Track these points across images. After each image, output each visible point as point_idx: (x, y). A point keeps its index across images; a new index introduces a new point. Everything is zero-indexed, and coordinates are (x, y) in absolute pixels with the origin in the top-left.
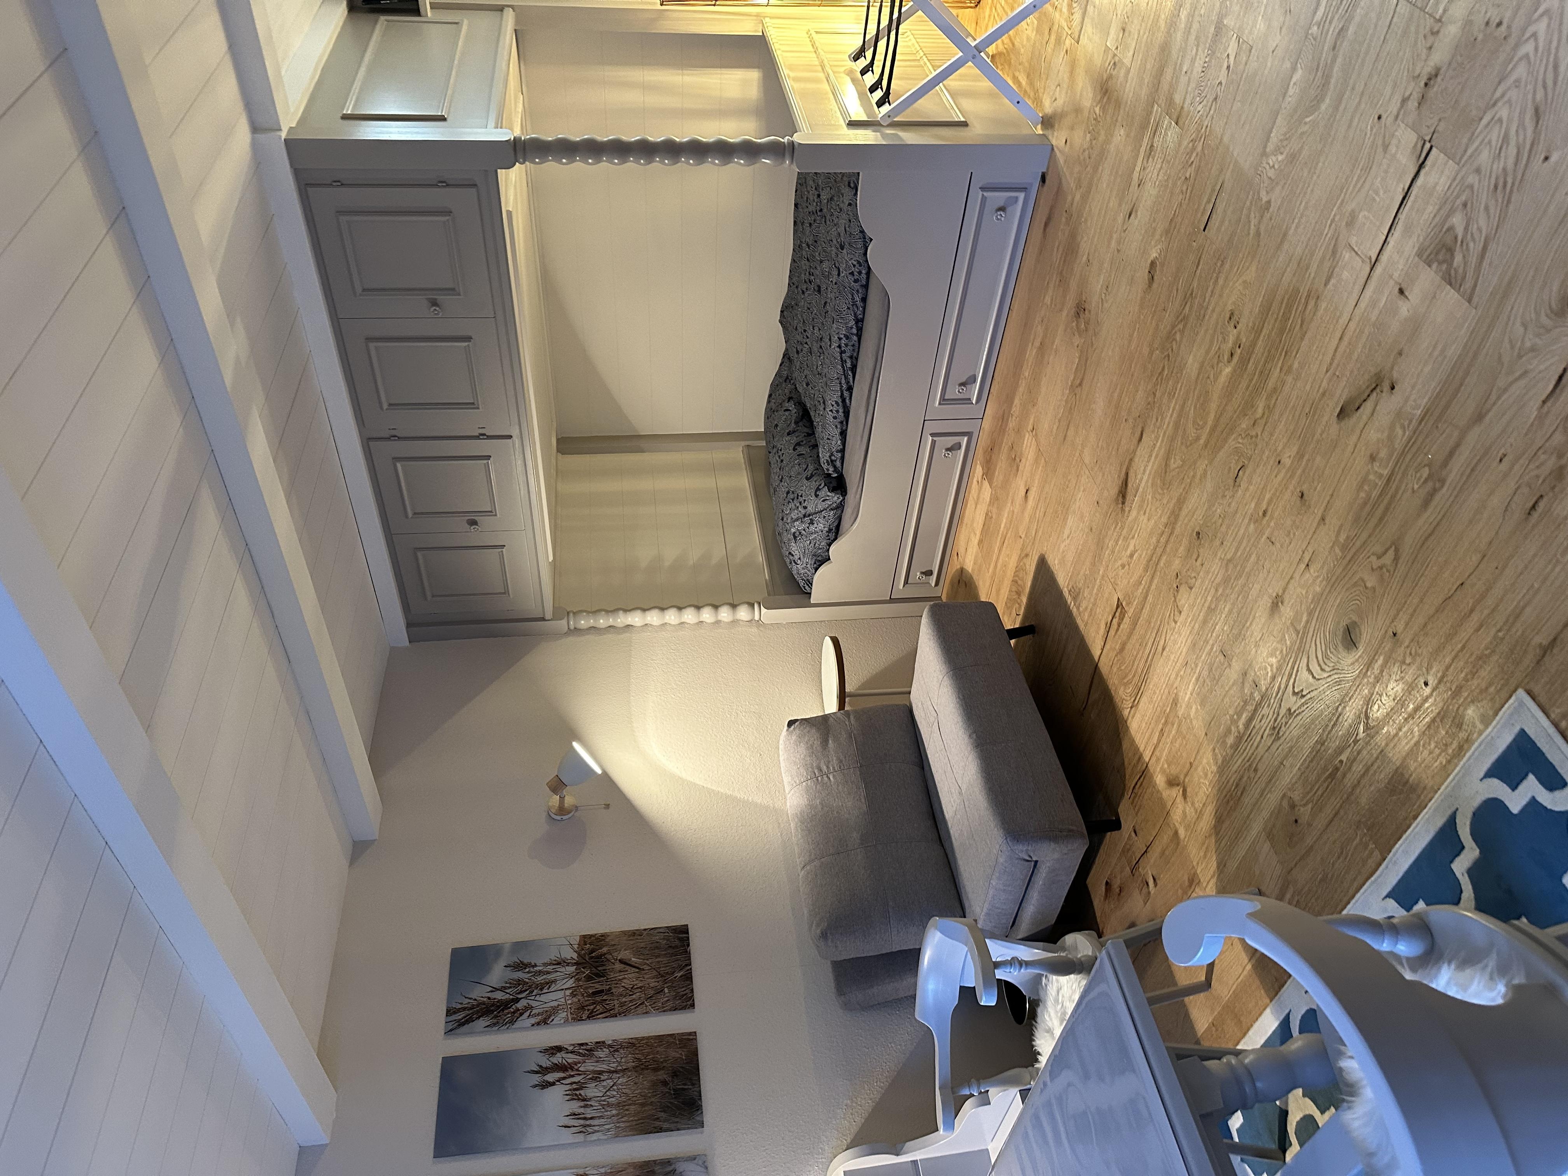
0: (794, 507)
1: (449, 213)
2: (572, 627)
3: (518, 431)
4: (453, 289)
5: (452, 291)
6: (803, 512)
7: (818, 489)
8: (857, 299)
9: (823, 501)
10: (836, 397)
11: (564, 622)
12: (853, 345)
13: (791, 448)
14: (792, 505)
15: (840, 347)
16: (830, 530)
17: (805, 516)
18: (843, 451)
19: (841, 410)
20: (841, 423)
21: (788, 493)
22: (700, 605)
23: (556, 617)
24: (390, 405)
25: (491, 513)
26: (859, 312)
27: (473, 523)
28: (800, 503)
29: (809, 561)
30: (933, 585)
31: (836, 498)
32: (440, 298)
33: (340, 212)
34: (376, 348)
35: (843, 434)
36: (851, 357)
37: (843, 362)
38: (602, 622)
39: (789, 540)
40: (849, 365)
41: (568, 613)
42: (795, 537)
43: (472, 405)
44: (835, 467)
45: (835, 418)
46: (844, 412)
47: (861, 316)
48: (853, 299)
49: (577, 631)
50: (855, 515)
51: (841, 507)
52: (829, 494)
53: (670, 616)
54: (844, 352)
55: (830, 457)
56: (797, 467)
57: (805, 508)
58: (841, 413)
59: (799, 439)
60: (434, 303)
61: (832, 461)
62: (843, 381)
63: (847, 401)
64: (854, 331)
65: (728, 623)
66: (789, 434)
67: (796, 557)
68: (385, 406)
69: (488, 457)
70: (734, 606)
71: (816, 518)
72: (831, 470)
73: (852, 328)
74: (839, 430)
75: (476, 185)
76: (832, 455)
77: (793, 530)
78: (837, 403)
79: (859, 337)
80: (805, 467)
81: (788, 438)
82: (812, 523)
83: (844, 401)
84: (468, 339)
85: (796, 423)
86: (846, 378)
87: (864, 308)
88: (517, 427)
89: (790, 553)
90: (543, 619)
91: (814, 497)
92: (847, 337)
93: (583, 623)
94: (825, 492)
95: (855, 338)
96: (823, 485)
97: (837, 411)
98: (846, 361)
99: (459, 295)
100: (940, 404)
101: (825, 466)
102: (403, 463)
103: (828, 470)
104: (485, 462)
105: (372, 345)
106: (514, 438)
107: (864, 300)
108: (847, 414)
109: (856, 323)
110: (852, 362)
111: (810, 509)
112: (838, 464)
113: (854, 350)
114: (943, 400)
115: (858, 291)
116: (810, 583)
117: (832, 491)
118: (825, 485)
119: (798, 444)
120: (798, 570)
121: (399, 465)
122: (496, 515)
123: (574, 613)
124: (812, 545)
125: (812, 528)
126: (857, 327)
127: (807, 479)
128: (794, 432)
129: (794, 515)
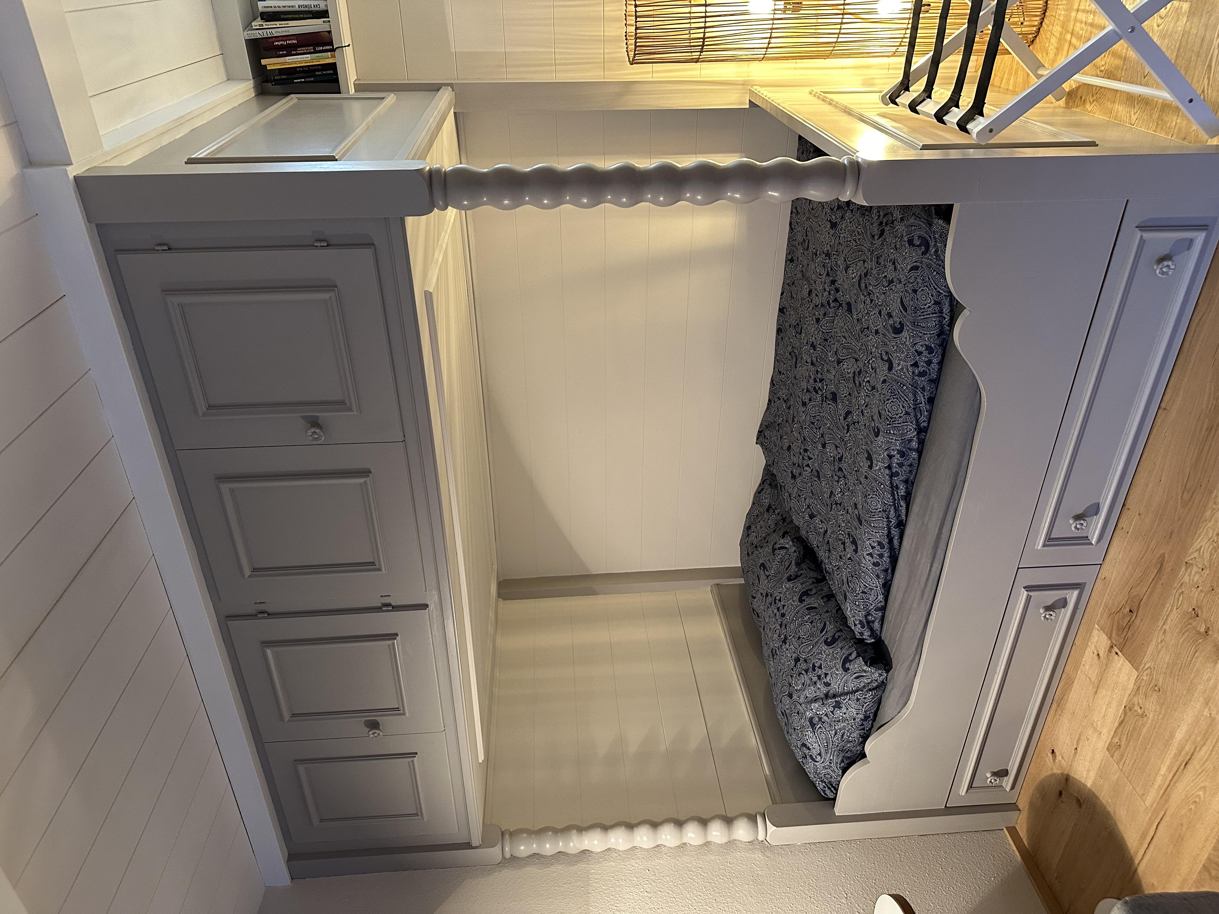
0: (808, 682)
1: (330, 286)
2: (508, 856)
3: (436, 598)
4: (343, 402)
5: (340, 405)
6: (824, 690)
7: (846, 660)
8: (921, 398)
9: (857, 678)
10: (880, 535)
11: (497, 850)
12: (911, 465)
13: (796, 598)
14: (805, 678)
15: (889, 467)
16: (866, 718)
17: (827, 696)
18: (883, 609)
19: (886, 555)
20: (886, 571)
21: (797, 660)
22: (682, 818)
23: (486, 843)
24: (255, 570)
25: (397, 711)
26: (923, 419)
27: (374, 725)
28: (819, 677)
29: (834, 759)
30: (1008, 789)
31: (874, 675)
32: (323, 415)
33: (169, 291)
34: (232, 491)
35: (887, 587)
36: (906, 482)
37: (894, 488)
38: (549, 847)
39: (803, 727)
40: (902, 492)
41: (503, 834)
42: (813, 725)
43: (371, 566)
44: (871, 629)
45: (876, 564)
46: (890, 557)
47: (925, 424)
48: (915, 400)
49: (514, 861)
50: (905, 698)
51: (882, 686)
52: (865, 668)
53: (641, 837)
54: (897, 474)
55: (866, 616)
56: (808, 626)
57: (827, 684)
58: (886, 559)
59: (806, 587)
60: (315, 423)
61: (868, 622)
62: (892, 514)
63: (896, 542)
64: (914, 444)
65: (721, 845)
66: (789, 579)
67: (814, 753)
68: (247, 572)
69: (394, 636)
70: (729, 821)
71: (845, 701)
72: (867, 634)
73: (910, 441)
74: (881, 581)
75: (373, 244)
76: (868, 614)
77: (809, 714)
78: (880, 544)
79: (920, 452)
80: (820, 626)
81: (789, 585)
82: (838, 705)
83: (891, 541)
84: (365, 473)
85: (798, 564)
86: (896, 510)
87: (930, 412)
88: (435, 592)
89: (804, 745)
90: (468, 846)
91: (841, 671)
92: (902, 454)
93: (523, 849)
94: (858, 665)
95: (914, 455)
96: (854, 655)
97: (881, 556)
98: (897, 487)
99: (351, 410)
100: (1044, 545)
101: (857, 629)
102: (275, 649)
103: (862, 634)
104: (390, 642)
105: (225, 487)
106: (432, 607)
107: (931, 401)
108: (894, 560)
109: (918, 434)
110: (907, 488)
111: (836, 686)
112: (876, 626)
113: (910, 472)
114: (1050, 541)
115: (923, 389)
116: (835, 789)
117: (871, 665)
118: (858, 655)
119: (806, 593)
120: (816, 768)
121: (269, 652)
122: (404, 714)
123: (511, 834)
124: (839, 735)
125: (838, 712)
126: (918, 438)
127: (827, 643)
128: (797, 577)
129: (810, 693)
